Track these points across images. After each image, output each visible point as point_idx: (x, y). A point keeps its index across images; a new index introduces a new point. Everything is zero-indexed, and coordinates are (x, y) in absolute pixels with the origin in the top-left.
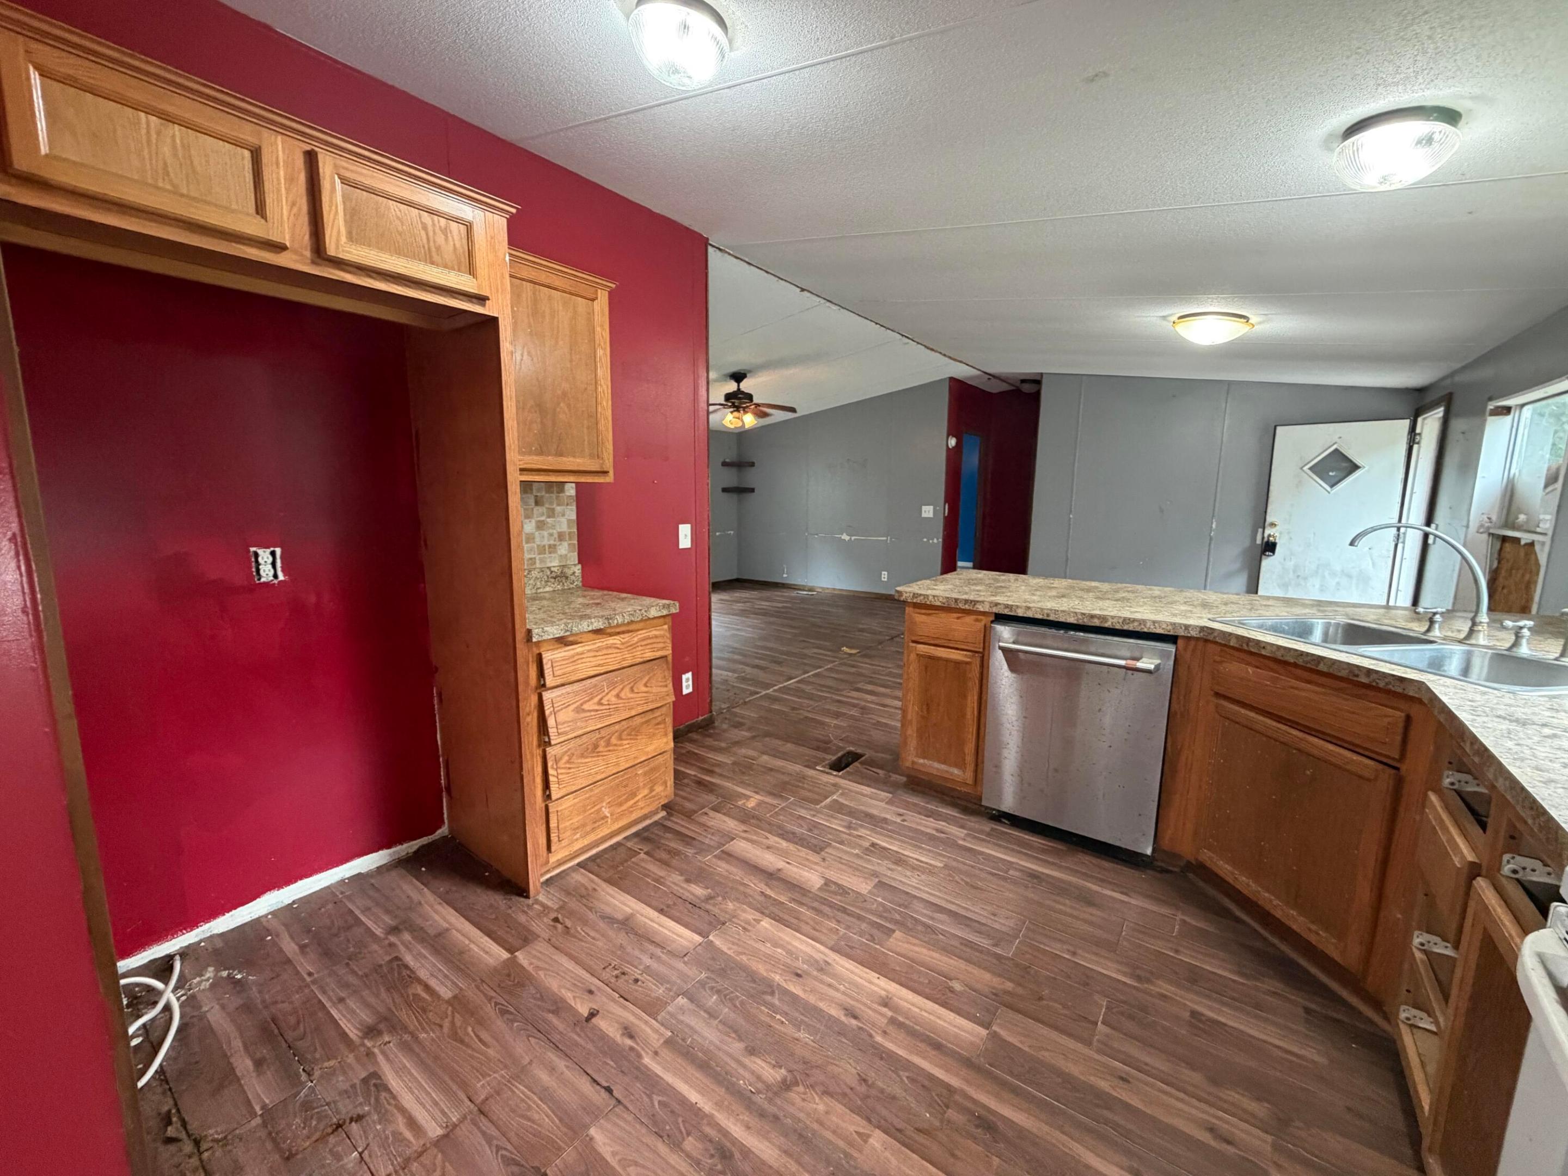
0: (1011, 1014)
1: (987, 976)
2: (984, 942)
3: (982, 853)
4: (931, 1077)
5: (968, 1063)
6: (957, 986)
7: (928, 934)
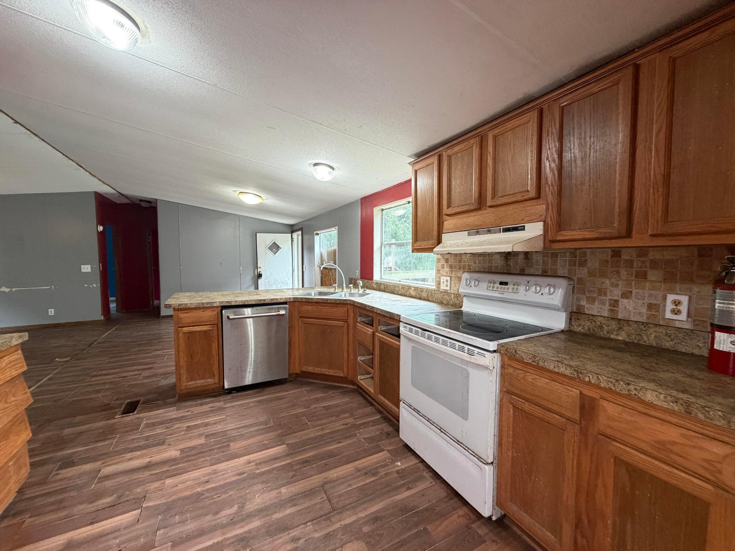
0: (287, 437)
1: (272, 434)
2: (262, 427)
3: (236, 405)
4: (282, 466)
5: (288, 455)
6: (265, 442)
7: (242, 437)
